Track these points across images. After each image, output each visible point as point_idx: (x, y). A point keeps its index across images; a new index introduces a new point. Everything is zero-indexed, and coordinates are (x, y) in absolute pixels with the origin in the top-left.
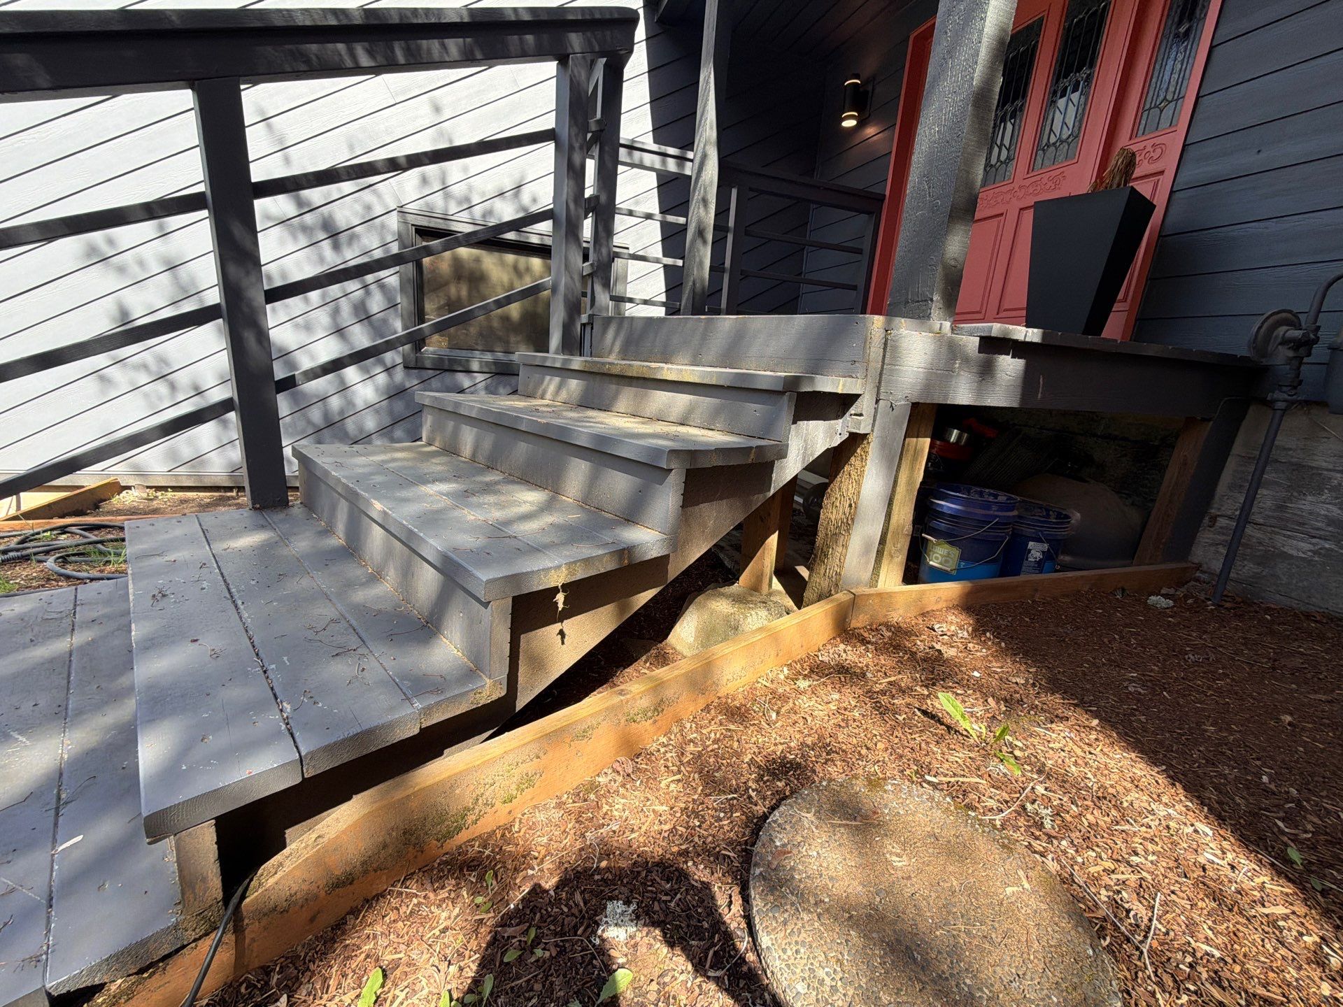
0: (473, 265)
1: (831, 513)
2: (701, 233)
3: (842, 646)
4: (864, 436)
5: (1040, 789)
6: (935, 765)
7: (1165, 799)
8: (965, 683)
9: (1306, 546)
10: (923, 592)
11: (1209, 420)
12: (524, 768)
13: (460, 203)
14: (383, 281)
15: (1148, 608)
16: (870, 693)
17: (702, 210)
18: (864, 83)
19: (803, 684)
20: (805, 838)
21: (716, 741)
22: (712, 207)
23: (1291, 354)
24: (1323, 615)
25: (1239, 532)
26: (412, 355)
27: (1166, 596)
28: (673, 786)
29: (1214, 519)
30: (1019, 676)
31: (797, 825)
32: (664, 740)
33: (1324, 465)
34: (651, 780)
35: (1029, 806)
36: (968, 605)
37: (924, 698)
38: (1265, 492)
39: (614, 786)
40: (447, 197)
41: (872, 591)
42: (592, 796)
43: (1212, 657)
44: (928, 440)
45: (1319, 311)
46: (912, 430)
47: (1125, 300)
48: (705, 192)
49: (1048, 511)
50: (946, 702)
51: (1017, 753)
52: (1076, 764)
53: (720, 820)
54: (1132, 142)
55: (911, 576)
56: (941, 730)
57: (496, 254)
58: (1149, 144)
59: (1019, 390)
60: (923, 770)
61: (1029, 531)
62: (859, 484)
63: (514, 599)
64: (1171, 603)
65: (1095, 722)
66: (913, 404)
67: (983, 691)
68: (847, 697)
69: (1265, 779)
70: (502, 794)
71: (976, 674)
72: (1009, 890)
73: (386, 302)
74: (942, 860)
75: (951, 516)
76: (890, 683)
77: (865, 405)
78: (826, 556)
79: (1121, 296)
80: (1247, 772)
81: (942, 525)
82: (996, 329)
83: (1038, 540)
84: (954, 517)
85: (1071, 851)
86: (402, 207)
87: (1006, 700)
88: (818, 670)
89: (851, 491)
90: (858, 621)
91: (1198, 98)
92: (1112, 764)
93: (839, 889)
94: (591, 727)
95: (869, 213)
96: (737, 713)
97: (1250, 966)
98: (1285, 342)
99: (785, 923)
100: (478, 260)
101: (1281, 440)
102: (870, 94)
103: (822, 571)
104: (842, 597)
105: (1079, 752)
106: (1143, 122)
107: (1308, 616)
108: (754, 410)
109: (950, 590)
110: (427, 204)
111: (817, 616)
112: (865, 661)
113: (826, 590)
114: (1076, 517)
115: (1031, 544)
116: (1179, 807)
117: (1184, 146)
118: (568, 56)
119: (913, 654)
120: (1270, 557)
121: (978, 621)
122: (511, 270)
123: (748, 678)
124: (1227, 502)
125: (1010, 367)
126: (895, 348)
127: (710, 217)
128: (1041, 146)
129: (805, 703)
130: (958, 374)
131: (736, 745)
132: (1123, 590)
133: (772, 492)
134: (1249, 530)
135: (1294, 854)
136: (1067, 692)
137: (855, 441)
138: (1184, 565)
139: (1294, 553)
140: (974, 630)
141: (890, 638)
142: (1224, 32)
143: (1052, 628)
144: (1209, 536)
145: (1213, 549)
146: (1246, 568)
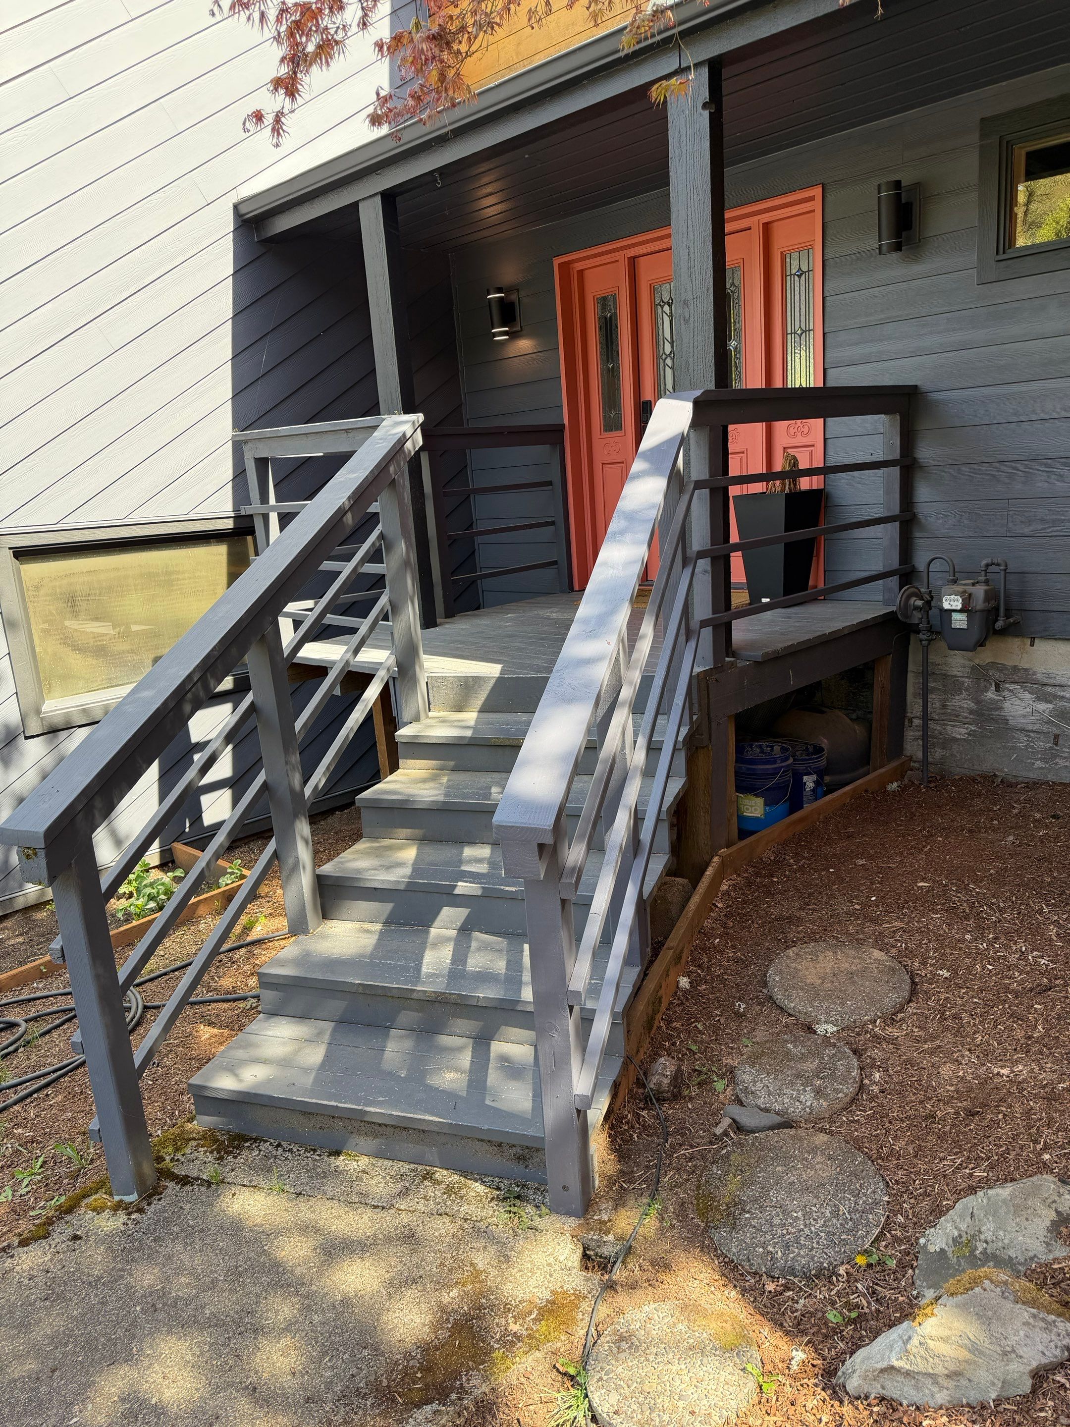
11: (890, 654)
18: (509, 299)
23: (921, 615)
24: (981, 776)
25: (925, 728)
29: (911, 721)
33: (958, 674)
38: (934, 696)
41: (730, 850)
61: (801, 768)
66: (736, 716)
81: (745, 782)
83: (809, 774)
89: (702, 784)
95: (553, 443)
98: (916, 608)
101: (933, 659)
107: (973, 779)
109: (774, 831)
115: (805, 778)
120: (948, 742)
124: (914, 707)
134: (932, 725)
138: (902, 760)
139: (958, 736)
144: (912, 733)
145: (915, 743)
146: (937, 754)
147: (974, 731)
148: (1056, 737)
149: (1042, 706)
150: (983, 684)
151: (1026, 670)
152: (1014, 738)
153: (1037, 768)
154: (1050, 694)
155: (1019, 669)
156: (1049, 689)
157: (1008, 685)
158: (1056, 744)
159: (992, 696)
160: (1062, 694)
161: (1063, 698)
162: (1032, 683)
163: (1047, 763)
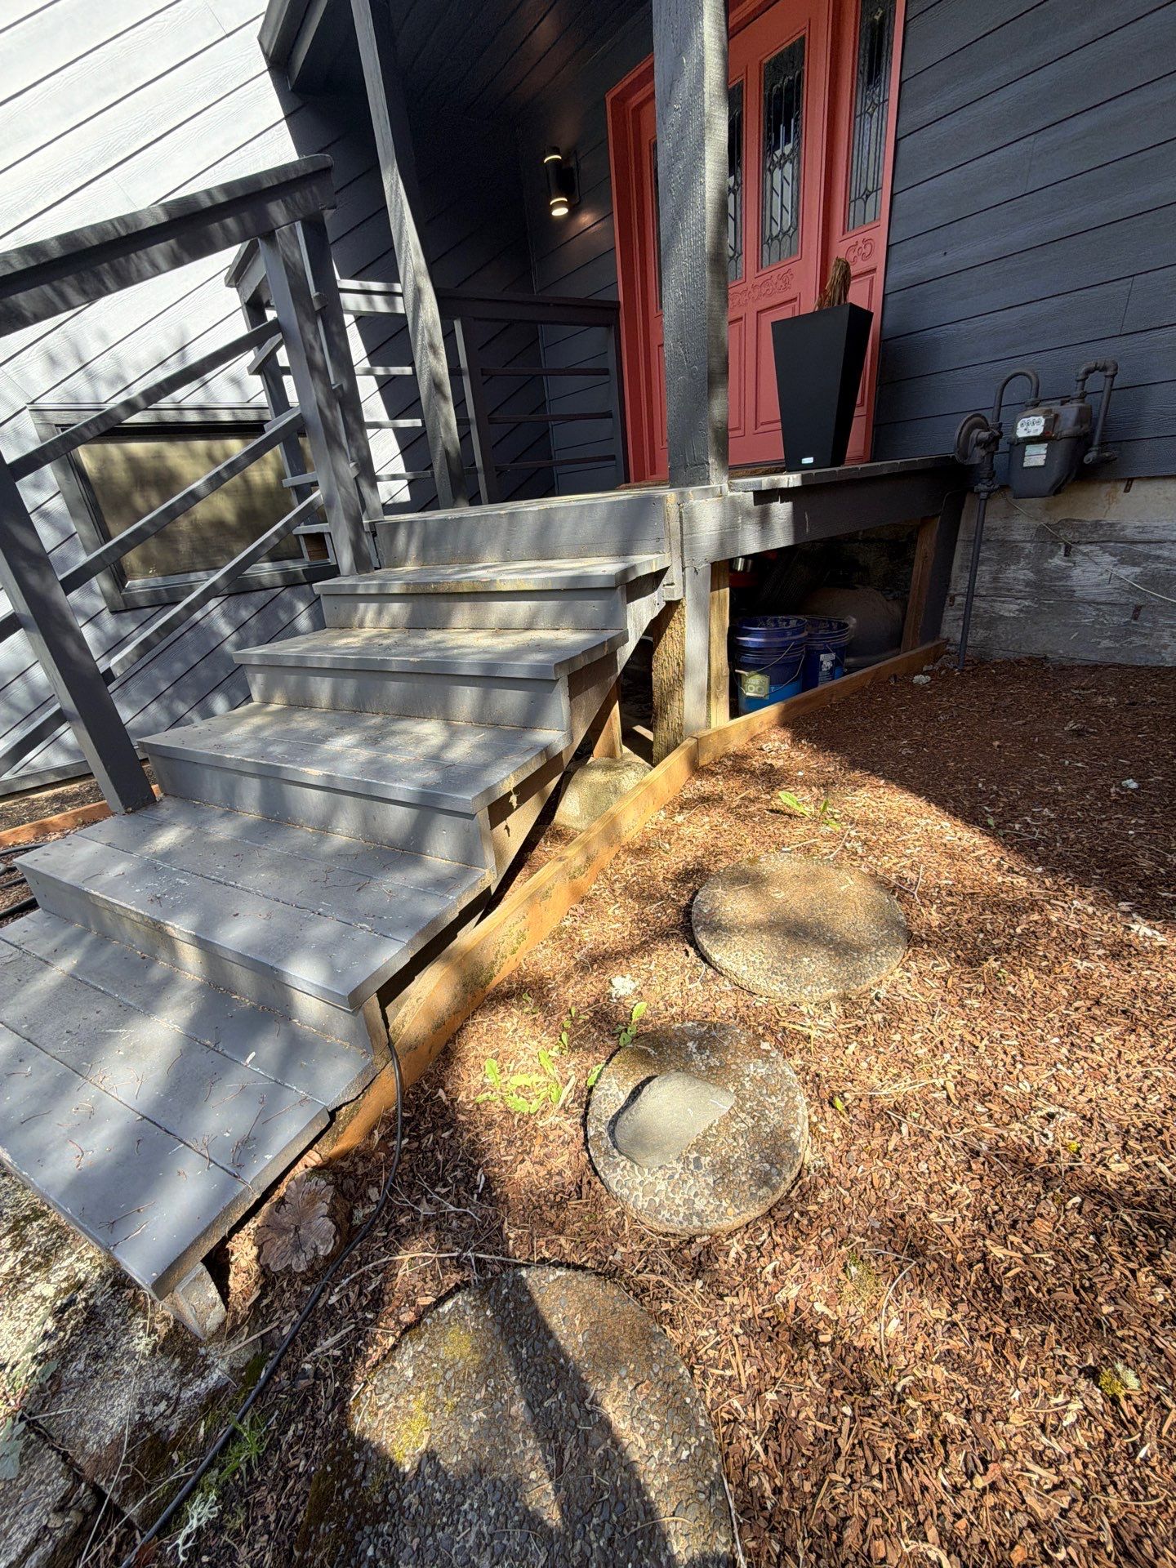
0: (156, 463)
1: (662, 672)
2: (437, 386)
3: (698, 783)
4: (678, 602)
5: (853, 833)
6: (787, 840)
7: (925, 815)
8: (795, 782)
9: (1014, 607)
10: (749, 722)
11: (937, 516)
12: (518, 927)
13: (112, 383)
14: (43, 507)
15: (913, 686)
16: (730, 810)
17: (431, 357)
18: (566, 159)
19: (679, 819)
20: (721, 904)
21: (634, 875)
22: (442, 352)
23: (983, 453)
24: (1029, 659)
25: (969, 605)
26: (116, 596)
27: (924, 673)
28: (617, 912)
29: (953, 599)
30: (829, 764)
31: (714, 898)
32: (596, 887)
33: (1019, 538)
34: (601, 913)
35: (848, 845)
36: (785, 722)
37: (768, 801)
38: (984, 568)
39: (576, 925)
40: (92, 378)
41: (709, 732)
42: (564, 936)
43: (955, 714)
44: (728, 589)
45: (1000, 406)
46: (715, 586)
47: (862, 404)
48: (430, 335)
49: (830, 622)
50: (786, 798)
51: (836, 816)
52: (873, 812)
53: (658, 918)
54: (845, 237)
55: (735, 712)
56: (786, 818)
57: (181, 443)
58: (860, 238)
59: (792, 530)
60: (780, 846)
61: (819, 646)
62: (682, 644)
63: (490, 807)
64: (929, 678)
65: (882, 782)
66: (712, 564)
67: (806, 783)
68: (716, 815)
69: (980, 785)
70: (510, 949)
71: (800, 774)
72: (843, 888)
73: (59, 536)
74: (803, 886)
75: (756, 649)
76: (742, 799)
77: (674, 574)
78: (666, 712)
79: (858, 401)
80: (970, 784)
81: (749, 658)
82: (765, 482)
83: (827, 652)
84: (758, 649)
85: (875, 861)
86: (32, 403)
87: (823, 786)
88: (684, 805)
89: (676, 651)
90: (705, 760)
91: (892, 196)
92: (894, 805)
93: (750, 919)
94: (550, 889)
95: (608, 325)
96: (641, 851)
97: (966, 882)
98: (979, 443)
99: (725, 945)
100: (159, 456)
101: (989, 522)
102: (575, 172)
103: (665, 726)
104: (689, 742)
105: (874, 804)
106: (852, 214)
107: (1019, 662)
108: (592, 608)
109: (771, 712)
110: (68, 394)
111: (675, 762)
112: (719, 788)
113: (673, 741)
114: (852, 622)
115: (822, 656)
116: (933, 817)
117: (888, 247)
118: (273, 231)
119: (752, 773)
120: (994, 621)
121: (794, 733)
122: (205, 460)
123: (639, 825)
124: (959, 583)
125: (781, 510)
126: (691, 519)
127: (442, 368)
128: (765, 240)
129: (686, 831)
130: (743, 529)
131: (648, 873)
132: (895, 677)
133: (619, 671)
134: (977, 602)
135: (991, 822)
136: (863, 767)
137: (671, 607)
138: (937, 642)
139: (1007, 614)
140: (793, 741)
141: (732, 766)
142: (906, 126)
143: (848, 723)
144: (952, 613)
145: (955, 624)
146: (978, 635)
147: (1028, 606)
148: (1138, 609)
149: (1127, 572)
150: (1049, 547)
151: (1112, 525)
152: (1079, 612)
153: (1104, 648)
154: (1141, 554)
155: (1102, 525)
156: (1140, 548)
157: (1081, 547)
158: (1135, 618)
159: (1059, 562)
160: (1159, 552)
161: (1158, 557)
162: (1116, 542)
163: (1117, 641)
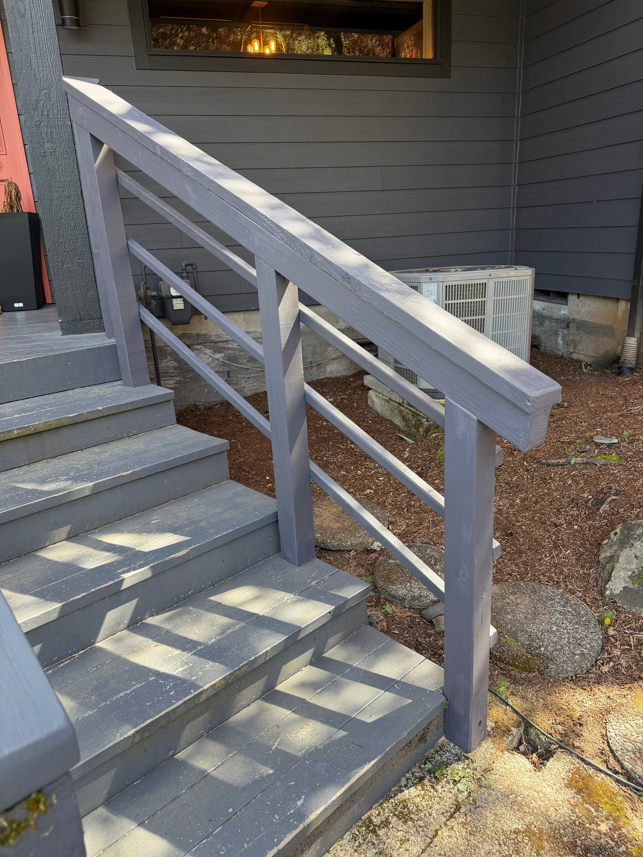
147: (180, 380)
148: (228, 373)
149: (218, 356)
151: (205, 335)
154: (221, 347)
155: (201, 335)
156: (220, 345)
157: (195, 347)
158: (229, 377)
160: (228, 346)
161: (228, 348)
162: (210, 343)
